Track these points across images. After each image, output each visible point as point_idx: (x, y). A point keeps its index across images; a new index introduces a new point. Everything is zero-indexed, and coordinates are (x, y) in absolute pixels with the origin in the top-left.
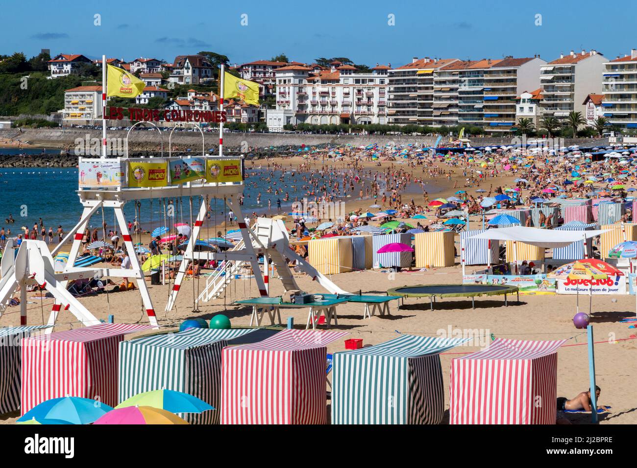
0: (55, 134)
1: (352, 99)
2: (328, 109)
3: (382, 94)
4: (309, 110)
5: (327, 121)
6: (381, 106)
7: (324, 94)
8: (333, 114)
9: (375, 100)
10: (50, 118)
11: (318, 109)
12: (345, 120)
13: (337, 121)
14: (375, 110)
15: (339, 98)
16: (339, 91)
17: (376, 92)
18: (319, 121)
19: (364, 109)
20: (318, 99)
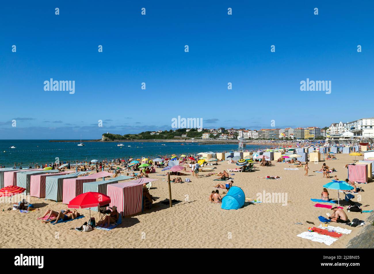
0: (202, 140)
1: (250, 135)
2: (247, 136)
3: (255, 134)
4: (244, 136)
5: (247, 138)
6: (255, 136)
7: (246, 134)
8: (247, 137)
9: (254, 135)
10: (200, 138)
11: (245, 136)
12: (249, 138)
13: (248, 138)
14: (254, 136)
15: (248, 135)
16: (248, 133)
17: (254, 133)
18: (245, 138)
19: (252, 136)
20: (245, 135)
